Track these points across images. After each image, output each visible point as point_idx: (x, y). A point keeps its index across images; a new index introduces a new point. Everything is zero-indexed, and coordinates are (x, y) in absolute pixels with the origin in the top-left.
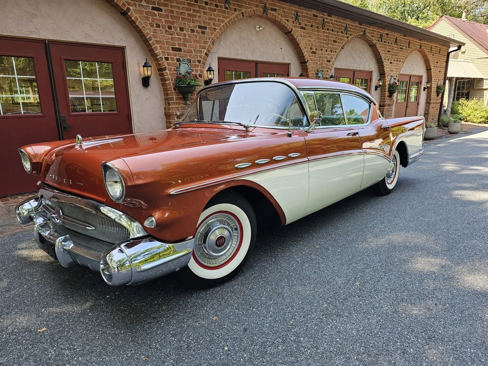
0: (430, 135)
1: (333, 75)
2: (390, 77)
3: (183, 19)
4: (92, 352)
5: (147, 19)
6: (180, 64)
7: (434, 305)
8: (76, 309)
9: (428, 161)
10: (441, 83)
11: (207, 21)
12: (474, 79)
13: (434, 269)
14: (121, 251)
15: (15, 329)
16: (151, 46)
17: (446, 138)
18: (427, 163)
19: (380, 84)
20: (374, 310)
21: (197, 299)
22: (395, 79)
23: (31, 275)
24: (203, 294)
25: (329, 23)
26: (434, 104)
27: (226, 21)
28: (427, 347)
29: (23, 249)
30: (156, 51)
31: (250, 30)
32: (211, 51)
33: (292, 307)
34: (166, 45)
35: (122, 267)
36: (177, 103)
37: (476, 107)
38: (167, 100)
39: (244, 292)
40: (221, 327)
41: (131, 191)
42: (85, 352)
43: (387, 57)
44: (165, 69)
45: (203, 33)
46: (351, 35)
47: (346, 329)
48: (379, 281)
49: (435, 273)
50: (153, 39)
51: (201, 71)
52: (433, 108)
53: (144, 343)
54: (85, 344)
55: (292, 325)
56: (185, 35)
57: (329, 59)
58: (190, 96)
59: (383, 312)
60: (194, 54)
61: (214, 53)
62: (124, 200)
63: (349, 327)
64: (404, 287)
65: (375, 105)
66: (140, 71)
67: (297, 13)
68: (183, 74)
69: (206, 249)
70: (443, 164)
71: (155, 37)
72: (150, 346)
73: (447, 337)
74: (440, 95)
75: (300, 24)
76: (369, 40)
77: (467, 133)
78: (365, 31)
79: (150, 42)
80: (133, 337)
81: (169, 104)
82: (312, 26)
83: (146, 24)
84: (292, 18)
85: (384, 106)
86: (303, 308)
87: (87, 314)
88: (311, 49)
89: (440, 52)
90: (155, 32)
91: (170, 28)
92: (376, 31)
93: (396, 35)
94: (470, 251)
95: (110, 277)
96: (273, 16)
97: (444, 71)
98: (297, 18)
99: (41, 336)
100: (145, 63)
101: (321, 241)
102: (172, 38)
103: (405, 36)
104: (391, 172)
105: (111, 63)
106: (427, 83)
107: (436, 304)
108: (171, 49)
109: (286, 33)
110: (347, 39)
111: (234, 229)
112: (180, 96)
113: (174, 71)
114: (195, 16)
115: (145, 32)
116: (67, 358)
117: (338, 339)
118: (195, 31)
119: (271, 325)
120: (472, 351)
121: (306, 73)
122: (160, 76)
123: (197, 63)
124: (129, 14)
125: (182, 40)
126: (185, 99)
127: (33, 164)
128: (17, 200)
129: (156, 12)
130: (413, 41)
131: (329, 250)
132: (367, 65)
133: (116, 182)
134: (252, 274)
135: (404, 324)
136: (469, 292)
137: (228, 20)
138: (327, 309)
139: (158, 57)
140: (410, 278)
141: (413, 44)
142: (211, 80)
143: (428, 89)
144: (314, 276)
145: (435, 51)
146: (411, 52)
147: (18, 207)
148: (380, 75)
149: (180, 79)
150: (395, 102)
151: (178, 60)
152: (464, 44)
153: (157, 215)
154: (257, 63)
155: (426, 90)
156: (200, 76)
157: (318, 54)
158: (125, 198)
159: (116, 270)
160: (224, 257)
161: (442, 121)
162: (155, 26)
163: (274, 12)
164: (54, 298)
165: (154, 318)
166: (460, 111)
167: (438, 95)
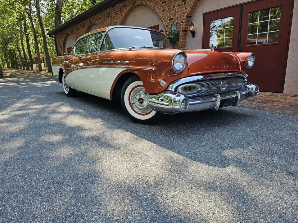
3: (175, 1)
30: (163, 23)
50: (162, 18)
56: (175, 10)
60: (179, 19)
83: (160, 12)
108: (169, 20)
118: (181, 5)
129: (163, 4)
139: (164, 26)
142: (191, 31)
162: (163, 11)
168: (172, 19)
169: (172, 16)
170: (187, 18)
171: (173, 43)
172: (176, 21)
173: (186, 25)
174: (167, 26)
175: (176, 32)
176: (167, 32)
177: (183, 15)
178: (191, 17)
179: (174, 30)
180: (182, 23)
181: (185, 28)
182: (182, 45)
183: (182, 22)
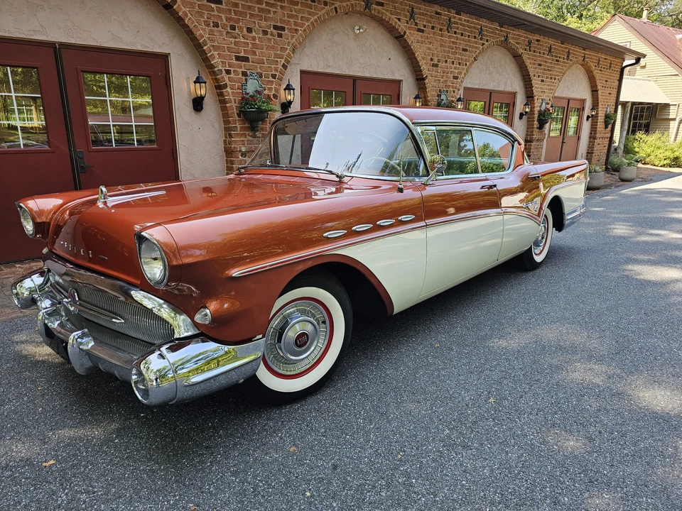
0: (596, 184)
1: (462, 97)
2: (541, 101)
3: (251, 15)
4: (120, 497)
5: (201, 15)
6: (246, 80)
7: (597, 433)
8: (97, 432)
9: (591, 221)
10: (611, 110)
11: (286, 18)
12: (657, 104)
13: (598, 380)
14: (162, 356)
15: (10, 461)
16: (206, 54)
17: (616, 187)
18: (589, 224)
19: (527, 110)
20: (514, 439)
21: (267, 420)
22: (548, 104)
23: (33, 382)
24: (275, 414)
25: (457, 23)
26: (601, 140)
27: (312, 20)
28: (587, 495)
29: (22, 342)
30: (213, 60)
31: (346, 32)
32: (291, 62)
33: (401, 434)
34: (227, 53)
35: (164, 380)
36: (241, 135)
37: (659, 143)
38: (228, 130)
39: (334, 411)
40: (300, 462)
41: (177, 272)
42: (109, 497)
43: (537, 73)
44: (225, 86)
45: (280, 35)
46: (487, 41)
47: (475, 467)
48: (521, 397)
49: (599, 386)
50: (209, 44)
51: (277, 90)
52: (599, 144)
53: (192, 484)
54: (110, 485)
55: (400, 460)
56: (254, 39)
57: (456, 75)
58: (260, 125)
59: (526, 444)
60: (266, 65)
61: (295, 64)
62: (167, 285)
63: (479, 464)
64: (556, 406)
65: (520, 144)
66: (189, 88)
67: (413, 8)
68: (251, 94)
69: (281, 350)
70: (612, 226)
71: (212, 41)
72: (201, 488)
73: (615, 481)
74: (610, 126)
75: (416, 24)
76: (512, 49)
77: (645, 181)
78: (507, 36)
79: (205, 48)
80: (177, 476)
81: (231, 136)
82: (433, 28)
83: (199, 22)
84: (406, 16)
85: (531, 141)
86: (416, 436)
87: (113, 441)
88: (432, 60)
89: (610, 66)
90: (211, 33)
91: (233, 28)
92: (522, 36)
93: (551, 41)
94: (648, 354)
95: (146, 393)
96: (379, 12)
97: (616, 93)
98: (412, 17)
99: (48, 472)
100: (198, 78)
101: (442, 337)
102: (236, 43)
103: (562, 43)
104: (540, 238)
105: (149, 77)
106: (592, 109)
107: (600, 432)
108: (234, 58)
109: (396, 38)
110: (481, 47)
111: (320, 322)
112: (247, 125)
113: (238, 89)
114: (269, 11)
115: (197, 34)
116: (83, 506)
117: (464, 482)
118: (269, 33)
119: (370, 460)
120: (649, 500)
121: (424, 94)
122: (218, 96)
123: (271, 79)
124: (175, 7)
125: (250, 45)
126: (253, 128)
127: (36, 225)
128: (13, 269)
129: (213, 5)
130: (574, 51)
131: (452, 350)
132: (509, 83)
133: (155, 259)
134: (345, 384)
135: (556, 461)
136: (645, 415)
137: (316, 17)
138: (449, 437)
139: (216, 69)
140: (564, 393)
141: (574, 54)
142: (290, 103)
143: (593, 118)
144: (432, 389)
145: (604, 65)
146: (571, 66)
147: (14, 285)
148: (527, 97)
149: (246, 101)
150: (546, 136)
151: (244, 74)
152: (644, 56)
153: (213, 306)
154: (355, 79)
155: (590, 119)
156: (275, 96)
157: (441, 67)
158: (168, 282)
159: (154, 383)
160: (306, 361)
161: (611, 163)
162: (212, 25)
163: (380, 8)
164: (66, 416)
165: (207, 447)
166: (637, 150)
167: (606, 127)
169: (247, 52)
172: (256, 67)
179: (254, 88)
180: (273, 78)
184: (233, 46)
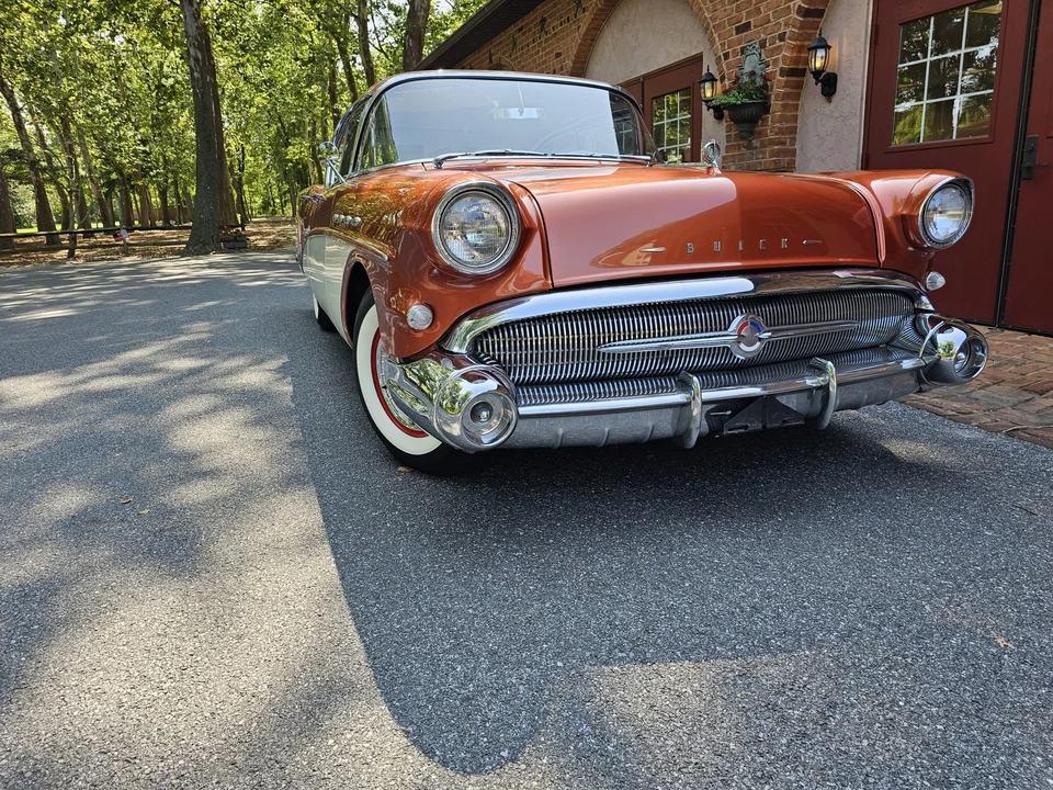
30: (714, 46)
34: (727, 28)
44: (724, 77)
50: (711, 25)
51: (785, 60)
60: (772, 23)
71: (714, 19)
90: (714, 9)
102: (738, 8)
108: (734, 32)
125: (753, 2)
142: (819, 73)
168: (747, 27)
169: (749, 15)
170: (804, 16)
171: (745, 127)
172: (759, 33)
173: (800, 49)
174: (726, 56)
175: (759, 82)
176: (727, 82)
177: (789, 7)
178: (820, 13)
179: (750, 69)
180: (781, 40)
181: (797, 60)
182: (781, 131)
183: (782, 37)
184: (734, 14)
